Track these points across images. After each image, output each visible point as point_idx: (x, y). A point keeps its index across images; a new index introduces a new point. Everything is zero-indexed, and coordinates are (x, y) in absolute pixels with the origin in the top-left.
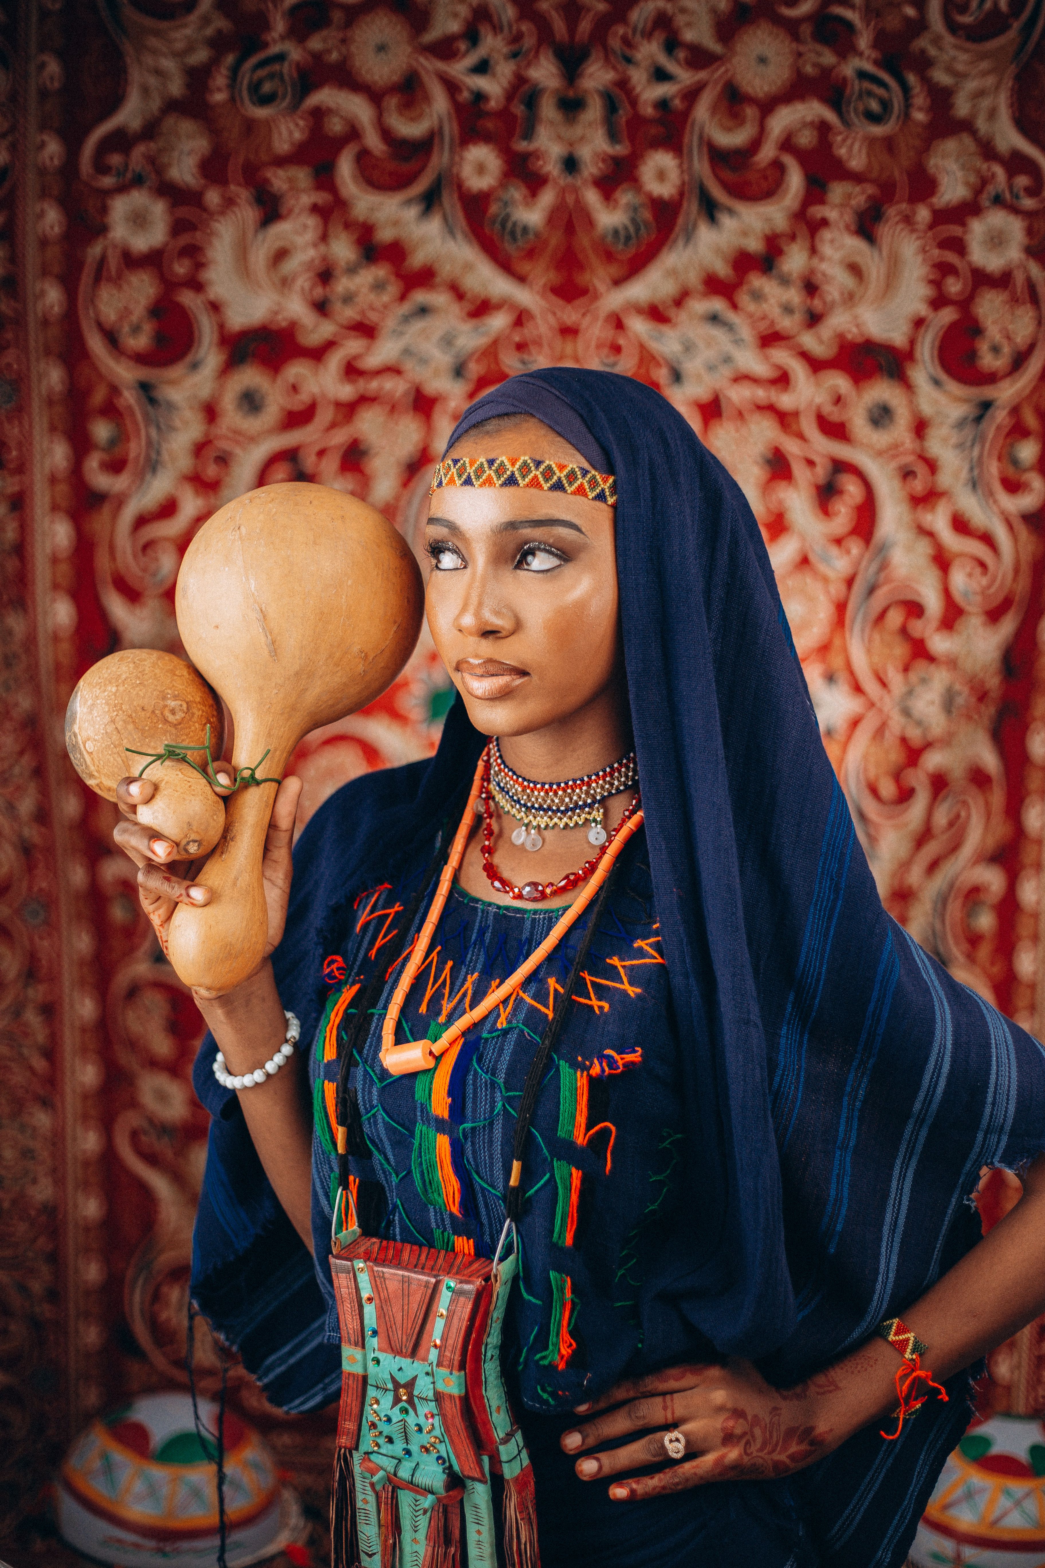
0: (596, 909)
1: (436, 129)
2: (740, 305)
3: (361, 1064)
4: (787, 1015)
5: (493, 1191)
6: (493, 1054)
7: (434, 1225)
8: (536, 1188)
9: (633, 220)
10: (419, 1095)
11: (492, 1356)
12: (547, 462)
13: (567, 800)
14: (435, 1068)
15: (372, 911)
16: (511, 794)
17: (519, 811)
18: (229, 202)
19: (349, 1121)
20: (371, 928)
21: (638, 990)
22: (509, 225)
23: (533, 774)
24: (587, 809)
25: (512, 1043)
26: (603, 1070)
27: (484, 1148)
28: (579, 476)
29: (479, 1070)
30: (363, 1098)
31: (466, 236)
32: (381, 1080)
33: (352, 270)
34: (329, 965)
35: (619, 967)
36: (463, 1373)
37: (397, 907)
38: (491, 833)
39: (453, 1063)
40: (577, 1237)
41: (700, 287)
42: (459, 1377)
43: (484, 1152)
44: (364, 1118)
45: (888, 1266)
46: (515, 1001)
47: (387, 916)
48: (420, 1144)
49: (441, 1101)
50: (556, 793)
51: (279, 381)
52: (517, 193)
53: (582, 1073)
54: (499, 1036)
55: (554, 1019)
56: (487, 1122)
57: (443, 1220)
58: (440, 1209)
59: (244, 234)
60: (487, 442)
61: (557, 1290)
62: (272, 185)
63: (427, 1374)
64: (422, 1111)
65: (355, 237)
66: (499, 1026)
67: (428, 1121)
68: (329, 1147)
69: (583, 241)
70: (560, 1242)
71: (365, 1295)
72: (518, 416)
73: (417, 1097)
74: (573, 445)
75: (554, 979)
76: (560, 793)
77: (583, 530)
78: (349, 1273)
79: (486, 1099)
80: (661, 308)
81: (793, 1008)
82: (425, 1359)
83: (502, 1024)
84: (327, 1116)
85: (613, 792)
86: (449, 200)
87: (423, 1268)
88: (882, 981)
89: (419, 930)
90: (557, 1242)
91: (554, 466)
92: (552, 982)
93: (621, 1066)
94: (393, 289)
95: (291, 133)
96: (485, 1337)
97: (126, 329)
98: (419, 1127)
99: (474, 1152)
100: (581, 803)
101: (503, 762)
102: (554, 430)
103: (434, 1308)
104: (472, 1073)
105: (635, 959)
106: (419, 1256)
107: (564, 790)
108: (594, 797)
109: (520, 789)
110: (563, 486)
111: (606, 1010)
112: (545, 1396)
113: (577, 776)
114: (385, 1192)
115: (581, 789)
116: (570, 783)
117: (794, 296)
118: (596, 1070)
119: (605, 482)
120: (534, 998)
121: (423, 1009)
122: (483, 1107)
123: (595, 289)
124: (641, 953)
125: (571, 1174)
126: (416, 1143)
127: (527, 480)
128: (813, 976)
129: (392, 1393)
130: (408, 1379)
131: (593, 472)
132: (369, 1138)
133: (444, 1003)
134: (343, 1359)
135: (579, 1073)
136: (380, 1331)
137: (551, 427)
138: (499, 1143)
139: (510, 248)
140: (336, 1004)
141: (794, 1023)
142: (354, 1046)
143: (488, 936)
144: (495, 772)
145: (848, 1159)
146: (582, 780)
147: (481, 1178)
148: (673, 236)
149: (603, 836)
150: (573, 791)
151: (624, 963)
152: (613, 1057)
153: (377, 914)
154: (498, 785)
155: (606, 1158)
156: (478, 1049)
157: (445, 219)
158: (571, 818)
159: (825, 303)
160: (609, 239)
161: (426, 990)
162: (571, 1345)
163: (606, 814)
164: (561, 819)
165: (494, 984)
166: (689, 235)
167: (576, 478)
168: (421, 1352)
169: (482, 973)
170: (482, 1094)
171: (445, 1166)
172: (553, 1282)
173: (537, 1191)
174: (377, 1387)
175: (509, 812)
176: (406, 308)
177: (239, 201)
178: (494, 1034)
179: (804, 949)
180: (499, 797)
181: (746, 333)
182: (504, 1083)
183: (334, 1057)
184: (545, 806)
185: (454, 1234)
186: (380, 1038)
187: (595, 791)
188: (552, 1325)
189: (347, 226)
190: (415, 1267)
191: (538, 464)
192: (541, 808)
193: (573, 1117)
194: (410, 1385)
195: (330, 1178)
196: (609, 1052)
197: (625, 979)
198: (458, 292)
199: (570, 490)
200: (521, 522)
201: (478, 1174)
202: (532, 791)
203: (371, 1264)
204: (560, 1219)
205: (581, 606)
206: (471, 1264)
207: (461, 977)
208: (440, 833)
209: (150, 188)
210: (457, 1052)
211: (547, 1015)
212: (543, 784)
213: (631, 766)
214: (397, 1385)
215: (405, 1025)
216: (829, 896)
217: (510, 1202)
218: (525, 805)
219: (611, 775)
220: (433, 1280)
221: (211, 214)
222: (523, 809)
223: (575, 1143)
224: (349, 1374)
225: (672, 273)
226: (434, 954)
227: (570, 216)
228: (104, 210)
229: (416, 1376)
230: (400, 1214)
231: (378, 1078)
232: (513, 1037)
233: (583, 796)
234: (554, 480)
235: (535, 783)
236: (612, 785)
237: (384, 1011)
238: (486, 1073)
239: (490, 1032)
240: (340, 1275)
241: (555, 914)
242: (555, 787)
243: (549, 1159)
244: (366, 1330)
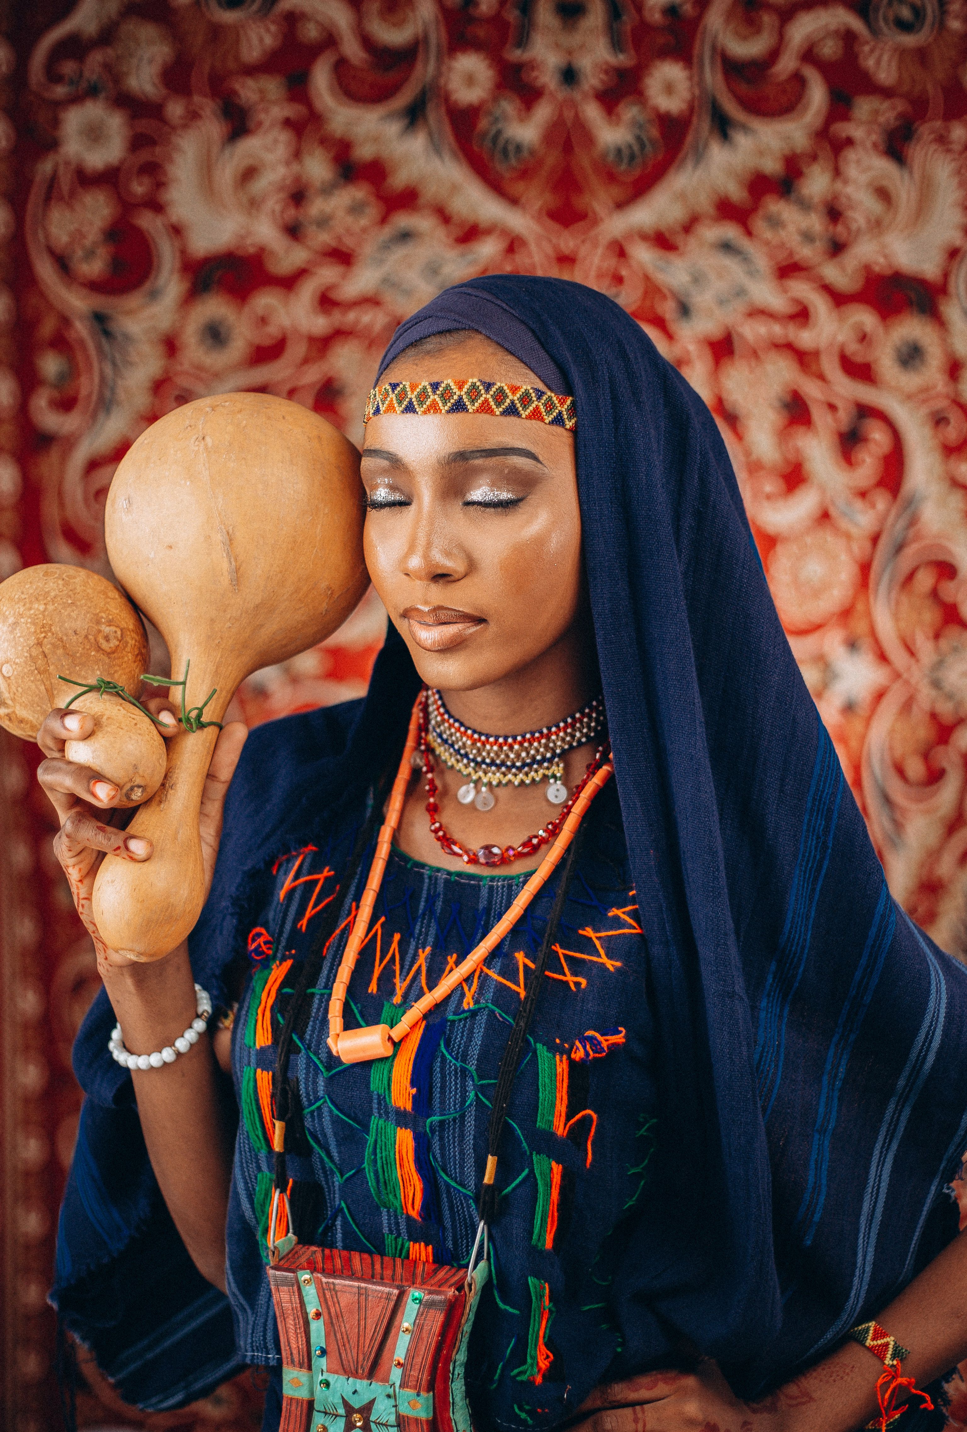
0: (565, 874)
1: (420, 37)
2: (754, 232)
3: (303, 1051)
4: (768, 987)
5: (464, 1191)
6: (462, 1039)
7: (386, 1230)
8: (513, 1185)
9: (638, 138)
10: (376, 1084)
11: (459, 1374)
12: (499, 384)
13: (524, 754)
14: (394, 1055)
15: (297, 877)
16: (456, 747)
17: (467, 766)
18: (193, 116)
19: (289, 1115)
20: (297, 896)
21: (618, 964)
22: (501, 142)
23: (485, 727)
24: (546, 764)
25: (483, 1026)
26: (587, 1054)
27: (454, 1142)
28: (534, 399)
29: (448, 1056)
30: (306, 1088)
31: (455, 155)
32: (329, 1068)
33: (327, 190)
34: (254, 940)
35: (594, 939)
36: (431, 1394)
37: (327, 872)
38: (433, 790)
39: (415, 1049)
40: (556, 1240)
41: (711, 211)
42: (427, 1399)
43: (454, 1147)
44: (306, 1111)
45: (864, 1259)
46: (479, 978)
47: (315, 882)
48: (376, 1141)
49: (403, 1091)
50: (511, 747)
51: (246, 309)
52: (509, 107)
53: (561, 1057)
54: (466, 1018)
55: (526, 998)
56: (457, 1115)
57: (397, 1224)
58: (395, 1211)
59: (209, 151)
60: (429, 363)
61: (536, 1298)
62: (239, 96)
63: (389, 1396)
64: (379, 1103)
65: (332, 154)
66: (465, 1006)
67: (387, 1113)
68: (259, 1144)
69: (583, 160)
70: (539, 1244)
71: (311, 1310)
72: (462, 333)
73: (372, 1087)
74: (525, 363)
75: (522, 953)
76: (516, 747)
77: (541, 458)
78: (293, 1286)
79: (456, 1089)
80: (667, 235)
81: (774, 978)
82: (385, 1380)
83: (469, 1004)
84: (259, 1109)
85: (575, 744)
86: (435, 115)
87: (382, 1279)
88: (873, 946)
89: (358, 898)
90: (536, 1245)
91: (505, 388)
92: (520, 957)
93: (606, 1049)
94: (373, 212)
95: (261, 40)
96: (454, 1353)
97: (80, 253)
98: (375, 1122)
99: (442, 1148)
100: (539, 758)
101: (447, 712)
102: (502, 346)
103: (396, 1323)
104: (439, 1059)
105: (611, 929)
106: (373, 1265)
107: (521, 744)
108: (553, 750)
109: (469, 742)
110: (517, 409)
111: (583, 986)
112: (523, 1415)
113: (534, 728)
114: (323, 1194)
115: (539, 742)
116: (528, 736)
117: (816, 222)
118: (579, 1054)
119: (562, 404)
120: (501, 974)
121: (373, 988)
122: (453, 1097)
123: (594, 213)
124: (618, 923)
125: (552, 1169)
126: (371, 1139)
127: (477, 405)
128: (798, 944)
129: (344, 1419)
130: (366, 1401)
131: (549, 393)
132: (311, 1133)
133: (397, 980)
134: (285, 1383)
135: (558, 1057)
136: (329, 1350)
137: (498, 344)
138: (472, 1137)
139: (500, 167)
140: (266, 983)
141: (774, 996)
142: (294, 1030)
143: (439, 905)
144: (437, 722)
145: (827, 1143)
146: (541, 733)
147: (447, 1174)
148: (681, 156)
149: (563, 794)
150: (531, 744)
151: (598, 935)
152: (595, 1038)
153: (302, 880)
154: (440, 735)
155: (586, 1150)
156: (445, 1033)
157: (430, 135)
158: (527, 774)
159: (848, 229)
160: (611, 157)
161: (374, 967)
162: (548, 1357)
163: (567, 769)
164: (515, 775)
165: (451, 960)
166: (699, 155)
167: (531, 401)
168: (381, 1372)
169: (435, 947)
170: (452, 1082)
171: (406, 1164)
172: (532, 1289)
173: (514, 1189)
174: (326, 1413)
175: (452, 767)
176: (387, 232)
177: (202, 113)
178: (462, 1016)
179: (790, 915)
180: (440, 750)
181: (762, 262)
182: (476, 1070)
183: (269, 1043)
184: (498, 762)
185: (410, 1240)
186: (325, 1022)
187: (555, 744)
188: (530, 1336)
189: (325, 141)
190: (371, 1278)
191: (488, 386)
192: (493, 763)
193: (553, 1105)
194: (367, 1409)
195: (256, 1179)
196: (590, 1033)
197: (602, 952)
198: (444, 216)
199: (524, 414)
200: (473, 452)
201: (445, 1171)
202: (484, 744)
203: (319, 1275)
204: (539, 1220)
205: (540, 541)
206: (435, 1272)
207: (411, 951)
208: (372, 789)
209: (107, 99)
210: (420, 1036)
211: (518, 994)
212: (497, 738)
213: (594, 715)
214: (350, 1410)
215: (353, 1007)
216: (815, 856)
217: (484, 1203)
218: (474, 760)
219: (573, 726)
220: (396, 1292)
221: (174, 128)
222: (472, 764)
223: (553, 1134)
224: (291, 1399)
225: (682, 196)
226: (378, 926)
227: (569, 133)
228: (56, 123)
229: (374, 1400)
230: (344, 1217)
231: (325, 1067)
232: (482, 1019)
233: (542, 750)
234: (506, 404)
235: (488, 736)
236: (573, 736)
237: (327, 991)
238: (456, 1059)
239: (455, 1013)
240: (281, 1288)
241: (515, 881)
242: (510, 740)
243: (528, 1153)
244: (313, 1349)
